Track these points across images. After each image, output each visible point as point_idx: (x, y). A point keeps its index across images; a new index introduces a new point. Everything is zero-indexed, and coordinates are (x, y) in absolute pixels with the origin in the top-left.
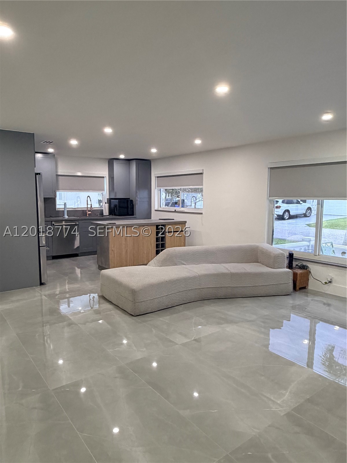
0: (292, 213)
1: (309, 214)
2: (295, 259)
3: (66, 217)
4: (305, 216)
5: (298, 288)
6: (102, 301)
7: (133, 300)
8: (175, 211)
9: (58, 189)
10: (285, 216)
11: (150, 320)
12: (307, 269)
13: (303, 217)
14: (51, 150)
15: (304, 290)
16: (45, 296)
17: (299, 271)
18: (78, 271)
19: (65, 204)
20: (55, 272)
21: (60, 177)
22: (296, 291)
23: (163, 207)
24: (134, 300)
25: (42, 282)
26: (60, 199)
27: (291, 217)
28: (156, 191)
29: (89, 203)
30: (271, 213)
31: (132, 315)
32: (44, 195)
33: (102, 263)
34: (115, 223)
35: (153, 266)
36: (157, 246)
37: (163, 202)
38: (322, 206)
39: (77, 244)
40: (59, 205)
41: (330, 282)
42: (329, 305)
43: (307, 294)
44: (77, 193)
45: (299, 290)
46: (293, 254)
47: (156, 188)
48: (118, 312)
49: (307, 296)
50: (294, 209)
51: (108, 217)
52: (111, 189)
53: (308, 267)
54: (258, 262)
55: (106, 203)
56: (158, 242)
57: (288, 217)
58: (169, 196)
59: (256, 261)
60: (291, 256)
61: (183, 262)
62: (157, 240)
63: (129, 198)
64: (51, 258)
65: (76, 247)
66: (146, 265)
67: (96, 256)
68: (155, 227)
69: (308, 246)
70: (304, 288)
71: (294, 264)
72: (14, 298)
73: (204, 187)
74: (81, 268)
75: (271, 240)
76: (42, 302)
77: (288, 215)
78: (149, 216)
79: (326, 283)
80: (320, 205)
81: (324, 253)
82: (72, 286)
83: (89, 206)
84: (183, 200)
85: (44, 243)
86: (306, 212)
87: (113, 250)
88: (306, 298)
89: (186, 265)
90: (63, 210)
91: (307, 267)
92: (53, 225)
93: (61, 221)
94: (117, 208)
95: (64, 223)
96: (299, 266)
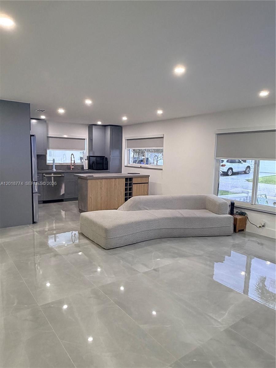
0: (234, 171)
1: (248, 172)
2: (236, 207)
3: (54, 170)
4: (245, 173)
5: (237, 230)
6: (81, 237)
8: (141, 167)
9: (49, 148)
10: (229, 173)
11: (119, 253)
12: (245, 215)
13: (243, 174)
14: (43, 117)
15: (242, 232)
16: (37, 232)
17: (239, 217)
18: (63, 213)
19: (54, 160)
20: (45, 213)
21: (50, 138)
22: (236, 233)
23: (131, 164)
24: (107, 236)
25: (35, 221)
26: (50, 156)
27: (234, 174)
28: (126, 150)
29: (73, 159)
30: (217, 170)
31: (104, 249)
32: (37, 153)
33: (82, 207)
34: (93, 176)
35: (122, 210)
36: (126, 194)
37: (131, 160)
38: (258, 165)
39: (63, 192)
40: (49, 161)
41: (263, 226)
42: (262, 244)
45: (238, 232)
46: (234, 203)
47: (126, 148)
48: (94, 246)
49: (245, 237)
50: (236, 167)
51: (87, 170)
52: (90, 148)
54: (206, 209)
55: (86, 160)
56: (127, 191)
57: (231, 173)
58: (136, 155)
59: (204, 208)
60: (232, 205)
61: (146, 207)
62: (126, 189)
63: (104, 156)
64: (42, 202)
65: (61, 194)
66: (117, 209)
67: (77, 201)
68: (125, 179)
69: (247, 197)
70: (243, 230)
71: (235, 211)
72: (13, 233)
73: (164, 148)
74: (65, 211)
75: (217, 192)
76: (34, 237)
77: (231, 172)
78: (120, 171)
79: (260, 227)
80: (257, 165)
81: (259, 203)
82: (57, 225)
83: (73, 162)
84: (148, 158)
85: (37, 190)
86: (246, 170)
87: (90, 197)
88: (244, 238)
89: (148, 210)
90: (52, 164)
91: (245, 214)
92: (44, 176)
93: (51, 173)
94: (94, 164)
95: (52, 175)
96: (239, 213)
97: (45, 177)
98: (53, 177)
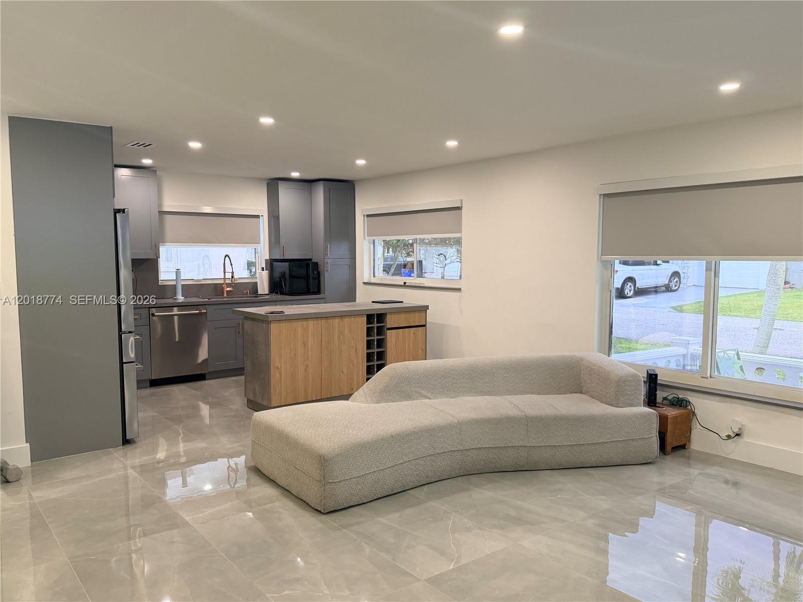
0: (640, 284)
1: (675, 286)
2: (662, 385)
3: (180, 298)
4: (668, 289)
5: (669, 448)
6: (256, 479)
7: (322, 479)
8: (405, 285)
9: (163, 242)
10: (626, 291)
11: (357, 524)
12: (686, 406)
13: (664, 292)
14: (147, 162)
15: (681, 452)
16: (133, 468)
17: (671, 412)
18: (205, 410)
19: (178, 272)
20: (155, 414)
21: (168, 217)
22: (666, 455)
23: (381, 276)
24: (324, 477)
25: (128, 438)
26: (167, 261)
27: (640, 292)
28: (366, 243)
29: (228, 269)
30: (605, 284)
31: (318, 511)
32: (132, 253)
33: (255, 395)
34: (282, 312)
35: (362, 402)
36: (369, 357)
37: (380, 265)
38: (716, 275)
39: (203, 354)
40: (166, 274)
41: (737, 435)
42: (736, 484)
43: (689, 459)
44: (204, 248)
45: (672, 452)
46: (656, 375)
47: (364, 238)
48: (290, 505)
49: (689, 466)
50: (646, 276)
51: (267, 297)
52: (273, 240)
53: (689, 402)
54: (581, 392)
55: (263, 269)
57: (632, 292)
58: (388, 252)
59: (578, 389)
60: (652, 379)
61: (423, 392)
62: (369, 344)
63: (310, 260)
64: (148, 384)
65: (200, 360)
66: (347, 397)
67: (243, 377)
68: (366, 318)
69: (684, 356)
70: (681, 447)
71: (660, 395)
72: (68, 475)
73: (466, 235)
74: (212, 405)
75: (608, 343)
76: (126, 483)
77: (633, 288)
78: (350, 295)
79: (729, 437)
80: (713, 272)
81: (722, 372)
82: (192, 446)
83: (229, 276)
84: (421, 262)
85: (132, 355)
86: (670, 281)
87: (277, 368)
88: (687, 470)
89: (430, 399)
90: (174, 283)
92: (153, 315)
93: (170, 307)
94: (285, 278)
95: (176, 311)
96: (670, 401)
97: (154, 318)
98: (176, 318)
